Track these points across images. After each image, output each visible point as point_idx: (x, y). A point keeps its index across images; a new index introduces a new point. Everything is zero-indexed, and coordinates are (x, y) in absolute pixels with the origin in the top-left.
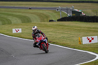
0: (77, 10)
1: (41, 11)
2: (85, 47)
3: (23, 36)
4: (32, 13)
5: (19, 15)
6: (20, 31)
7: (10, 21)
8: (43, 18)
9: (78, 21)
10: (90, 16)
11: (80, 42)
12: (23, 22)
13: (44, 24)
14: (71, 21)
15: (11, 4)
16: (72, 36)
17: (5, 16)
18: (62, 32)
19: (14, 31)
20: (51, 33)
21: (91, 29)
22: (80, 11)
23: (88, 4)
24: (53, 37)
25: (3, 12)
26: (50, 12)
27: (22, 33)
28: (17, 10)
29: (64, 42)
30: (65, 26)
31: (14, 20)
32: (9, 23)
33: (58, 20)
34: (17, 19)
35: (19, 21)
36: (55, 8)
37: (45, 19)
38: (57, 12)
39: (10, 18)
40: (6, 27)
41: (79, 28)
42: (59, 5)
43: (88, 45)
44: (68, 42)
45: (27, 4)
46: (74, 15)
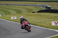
0: (48, 6)
1: (28, 7)
2: (53, 27)
3: (17, 21)
4: (22, 8)
5: (15, 9)
6: (16, 18)
7: (10, 12)
8: (29, 11)
9: (49, 12)
10: (56, 9)
11: (50, 24)
12: (18, 13)
13: (29, 14)
14: (45, 12)
15: (10, 3)
16: (45, 21)
17: (7, 10)
18: (40, 19)
19: (12, 18)
20: (33, 19)
21: (57, 17)
22: (50, 7)
23: (55, 2)
24: (35, 22)
25: (6, 7)
26: (33, 7)
27: (17, 19)
28: (14, 6)
29: (41, 24)
30: (42, 15)
31: (12, 12)
32: (9, 13)
33: (38, 12)
34: (14, 11)
35: (15, 12)
36: (36, 5)
37: (30, 11)
38: (37, 7)
39: (10, 11)
40: (8, 16)
41: (50, 17)
42: (38, 3)
43: (55, 26)
44: (43, 25)
45: (20, 3)
46: (47, 9)
